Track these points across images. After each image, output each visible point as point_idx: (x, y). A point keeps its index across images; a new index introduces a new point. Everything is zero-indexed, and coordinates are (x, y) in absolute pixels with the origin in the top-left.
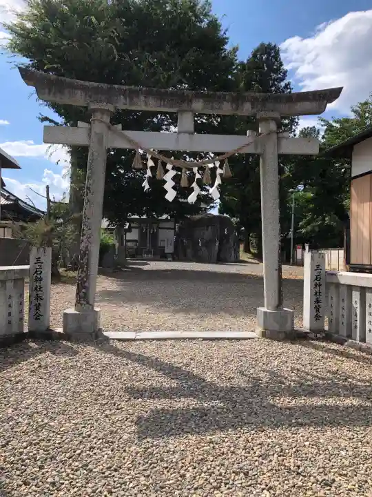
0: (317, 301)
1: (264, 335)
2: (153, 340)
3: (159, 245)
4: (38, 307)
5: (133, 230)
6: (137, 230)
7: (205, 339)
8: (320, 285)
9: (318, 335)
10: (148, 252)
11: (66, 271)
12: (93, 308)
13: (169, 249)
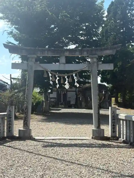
0: (114, 125)
1: (92, 138)
2: (51, 139)
3: (68, 100)
4: (10, 127)
5: (53, 92)
6: (56, 92)
7: (70, 139)
8: (114, 119)
9: (114, 139)
10: (62, 104)
11: (19, 114)
12: (29, 128)
13: (73, 102)
